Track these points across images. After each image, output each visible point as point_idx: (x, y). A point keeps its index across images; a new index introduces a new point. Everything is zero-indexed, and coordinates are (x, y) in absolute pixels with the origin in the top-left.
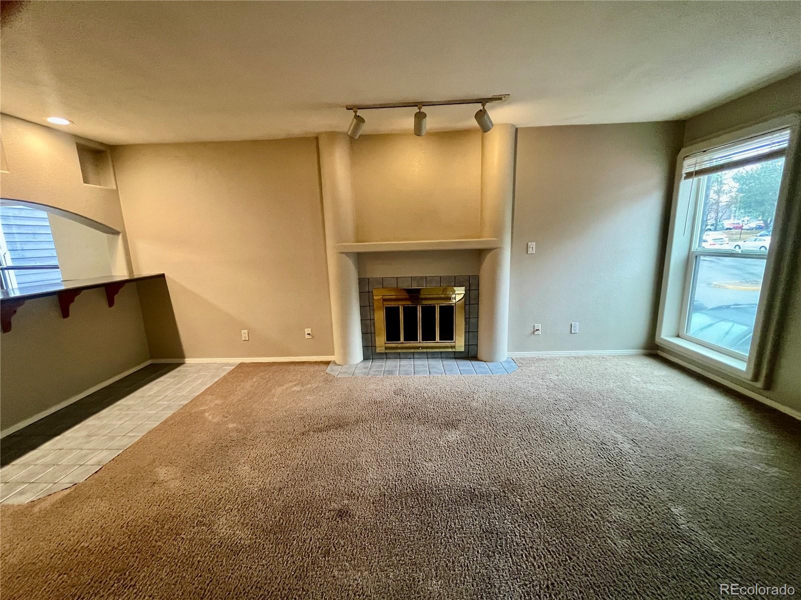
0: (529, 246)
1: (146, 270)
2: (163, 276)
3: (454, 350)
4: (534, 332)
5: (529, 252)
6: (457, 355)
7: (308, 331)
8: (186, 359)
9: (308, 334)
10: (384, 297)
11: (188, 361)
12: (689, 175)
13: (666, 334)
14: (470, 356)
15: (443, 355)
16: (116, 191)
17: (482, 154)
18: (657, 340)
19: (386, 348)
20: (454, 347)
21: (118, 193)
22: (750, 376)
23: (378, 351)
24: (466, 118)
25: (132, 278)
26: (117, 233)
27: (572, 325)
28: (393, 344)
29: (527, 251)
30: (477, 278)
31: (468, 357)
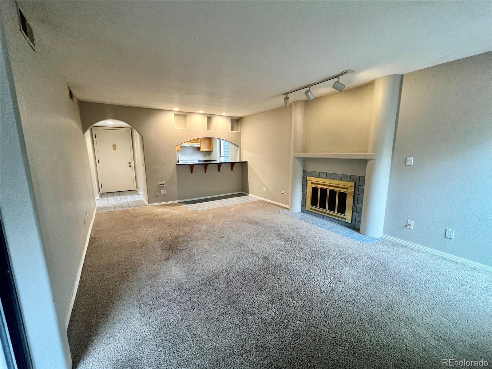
0: (407, 160)
1: (244, 160)
2: (247, 162)
3: (345, 221)
4: (406, 226)
5: (407, 165)
6: (346, 224)
9: (283, 193)
10: (312, 182)
11: (249, 194)
14: (355, 228)
15: (340, 222)
16: (240, 133)
19: (311, 209)
20: (345, 219)
21: (241, 134)
23: (307, 209)
25: (240, 161)
26: (238, 146)
27: (447, 230)
28: (314, 208)
29: (406, 164)
30: (364, 178)
31: (354, 228)
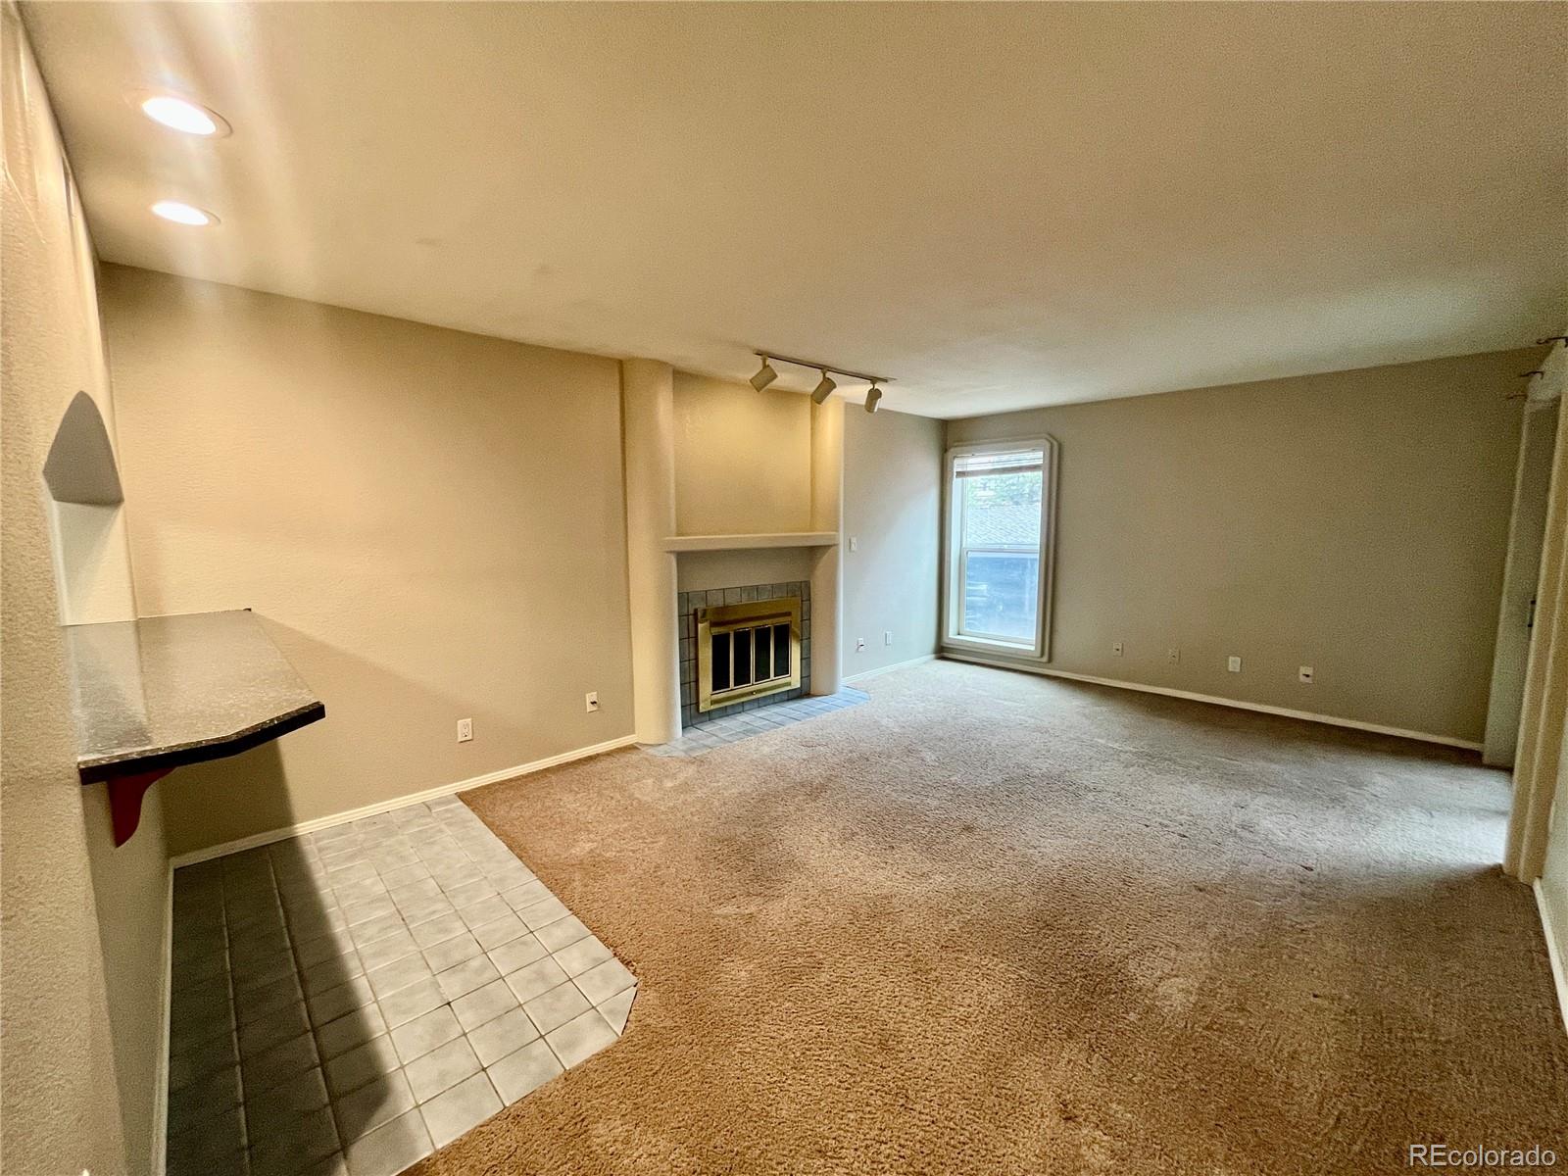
0: (851, 542)
3: (788, 688)
4: (858, 649)
5: (852, 552)
6: (791, 695)
7: (591, 696)
8: (297, 826)
9: (592, 703)
12: (960, 474)
13: (951, 635)
14: (804, 692)
15: (777, 699)
17: (812, 429)
18: (945, 640)
19: (712, 702)
20: (789, 684)
22: (1038, 654)
23: (704, 709)
24: (811, 381)
27: (887, 635)
28: (722, 694)
29: (850, 548)
30: (808, 584)
31: (802, 695)
